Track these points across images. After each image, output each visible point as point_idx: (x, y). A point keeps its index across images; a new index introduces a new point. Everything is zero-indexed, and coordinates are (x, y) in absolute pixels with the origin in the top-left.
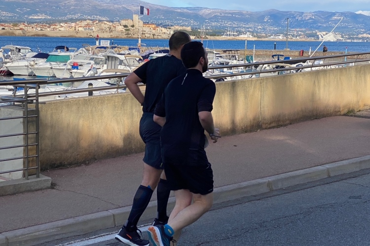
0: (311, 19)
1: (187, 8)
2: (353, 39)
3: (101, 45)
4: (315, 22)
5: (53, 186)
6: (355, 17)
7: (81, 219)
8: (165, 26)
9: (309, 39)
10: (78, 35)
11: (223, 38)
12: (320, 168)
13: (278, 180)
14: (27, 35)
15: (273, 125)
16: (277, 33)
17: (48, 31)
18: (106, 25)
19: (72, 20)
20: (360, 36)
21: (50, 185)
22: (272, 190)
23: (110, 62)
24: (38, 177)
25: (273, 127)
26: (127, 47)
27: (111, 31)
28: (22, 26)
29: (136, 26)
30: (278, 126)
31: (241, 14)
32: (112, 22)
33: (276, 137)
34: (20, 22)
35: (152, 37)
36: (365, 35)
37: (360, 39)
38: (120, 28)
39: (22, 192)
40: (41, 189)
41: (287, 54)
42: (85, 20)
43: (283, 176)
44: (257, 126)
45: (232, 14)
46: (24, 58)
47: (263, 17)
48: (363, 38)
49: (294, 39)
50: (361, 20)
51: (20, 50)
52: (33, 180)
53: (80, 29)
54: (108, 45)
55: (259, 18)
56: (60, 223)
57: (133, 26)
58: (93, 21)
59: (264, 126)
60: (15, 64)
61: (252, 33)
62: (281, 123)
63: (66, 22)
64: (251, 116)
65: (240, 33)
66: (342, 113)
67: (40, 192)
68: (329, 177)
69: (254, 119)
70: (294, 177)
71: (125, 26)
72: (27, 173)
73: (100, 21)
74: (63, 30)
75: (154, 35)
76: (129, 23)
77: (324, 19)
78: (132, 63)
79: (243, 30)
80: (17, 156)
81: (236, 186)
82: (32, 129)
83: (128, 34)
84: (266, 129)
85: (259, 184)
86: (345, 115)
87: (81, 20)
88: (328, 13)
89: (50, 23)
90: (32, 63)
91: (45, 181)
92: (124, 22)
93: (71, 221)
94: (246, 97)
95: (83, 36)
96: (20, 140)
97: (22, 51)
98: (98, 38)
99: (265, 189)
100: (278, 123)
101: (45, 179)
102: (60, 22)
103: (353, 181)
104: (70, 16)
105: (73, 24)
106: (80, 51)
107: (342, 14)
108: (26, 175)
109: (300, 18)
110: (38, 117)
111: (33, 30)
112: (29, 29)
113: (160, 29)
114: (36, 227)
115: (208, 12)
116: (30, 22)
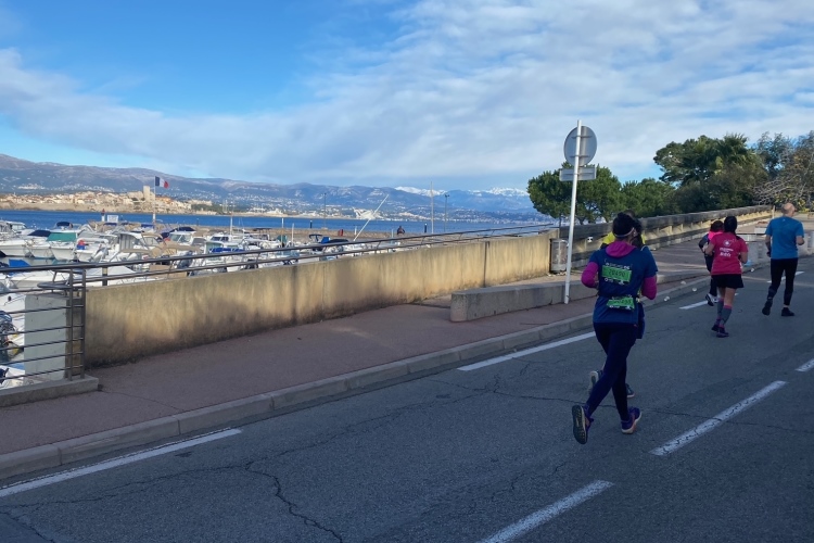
0: (347, 194)
1: (207, 180)
2: (393, 217)
3: (109, 221)
4: (352, 198)
5: (100, 388)
6: (395, 193)
7: (141, 426)
8: (181, 200)
9: (345, 217)
10: (78, 209)
11: (249, 214)
12: (399, 363)
13: (356, 378)
14: (16, 208)
15: (336, 314)
16: (309, 210)
17: (42, 204)
18: (111, 197)
19: (70, 192)
20: (401, 214)
21: (96, 387)
22: (350, 389)
23: (123, 242)
24: (83, 377)
25: (337, 317)
26: (140, 224)
27: (117, 205)
28: (10, 198)
29: (148, 199)
30: (342, 316)
31: (268, 186)
32: (118, 193)
33: (342, 328)
34: (7, 193)
35: (165, 211)
36: (406, 214)
37: (400, 217)
38: (128, 201)
39: (65, 396)
40: (87, 392)
41: (325, 234)
42: (86, 191)
43: (360, 373)
44: (319, 316)
45: (259, 187)
46: (18, 236)
47: (293, 191)
48: (404, 217)
49: (329, 216)
50: (400, 197)
51: (11, 226)
52: (77, 381)
53: (80, 202)
54: (116, 221)
55: (289, 192)
56: (118, 431)
57: (143, 199)
58: (96, 192)
59: (327, 316)
60: (8, 243)
61: (282, 209)
62: (345, 313)
63: (62, 193)
64: (313, 305)
65: (268, 208)
66: (409, 301)
67: (85, 395)
68: (409, 373)
69: (317, 308)
70: (373, 374)
71: (134, 199)
72: (70, 373)
73: (104, 193)
74: (59, 202)
75: (168, 210)
76: (139, 195)
77: (362, 196)
78: (150, 243)
79: (271, 205)
80: (58, 353)
81: (311, 385)
82: (77, 322)
83: (137, 208)
84: (329, 319)
85: (336, 383)
86: (412, 303)
87: (82, 191)
88: (365, 188)
89: (44, 194)
90: (30, 242)
91: (91, 382)
92: (132, 195)
93: (130, 429)
94: (308, 283)
95: (82, 210)
96: (62, 335)
97: (14, 227)
98: (103, 213)
99: (342, 388)
100: (342, 312)
101: (91, 380)
102: (56, 193)
103: (436, 377)
104: (67, 187)
105: (72, 196)
106: (84, 227)
107: (381, 190)
108: (70, 375)
109: (334, 194)
110: (84, 308)
111: (23, 203)
112: (19, 201)
113: (175, 203)
114: (91, 436)
115: (231, 184)
116: (20, 193)
